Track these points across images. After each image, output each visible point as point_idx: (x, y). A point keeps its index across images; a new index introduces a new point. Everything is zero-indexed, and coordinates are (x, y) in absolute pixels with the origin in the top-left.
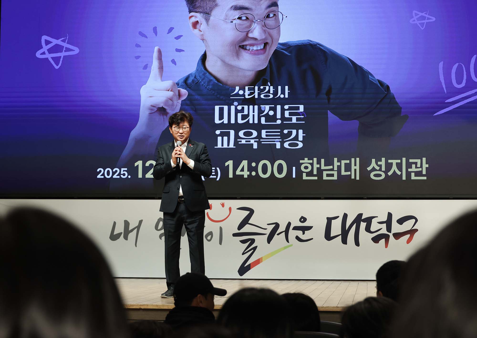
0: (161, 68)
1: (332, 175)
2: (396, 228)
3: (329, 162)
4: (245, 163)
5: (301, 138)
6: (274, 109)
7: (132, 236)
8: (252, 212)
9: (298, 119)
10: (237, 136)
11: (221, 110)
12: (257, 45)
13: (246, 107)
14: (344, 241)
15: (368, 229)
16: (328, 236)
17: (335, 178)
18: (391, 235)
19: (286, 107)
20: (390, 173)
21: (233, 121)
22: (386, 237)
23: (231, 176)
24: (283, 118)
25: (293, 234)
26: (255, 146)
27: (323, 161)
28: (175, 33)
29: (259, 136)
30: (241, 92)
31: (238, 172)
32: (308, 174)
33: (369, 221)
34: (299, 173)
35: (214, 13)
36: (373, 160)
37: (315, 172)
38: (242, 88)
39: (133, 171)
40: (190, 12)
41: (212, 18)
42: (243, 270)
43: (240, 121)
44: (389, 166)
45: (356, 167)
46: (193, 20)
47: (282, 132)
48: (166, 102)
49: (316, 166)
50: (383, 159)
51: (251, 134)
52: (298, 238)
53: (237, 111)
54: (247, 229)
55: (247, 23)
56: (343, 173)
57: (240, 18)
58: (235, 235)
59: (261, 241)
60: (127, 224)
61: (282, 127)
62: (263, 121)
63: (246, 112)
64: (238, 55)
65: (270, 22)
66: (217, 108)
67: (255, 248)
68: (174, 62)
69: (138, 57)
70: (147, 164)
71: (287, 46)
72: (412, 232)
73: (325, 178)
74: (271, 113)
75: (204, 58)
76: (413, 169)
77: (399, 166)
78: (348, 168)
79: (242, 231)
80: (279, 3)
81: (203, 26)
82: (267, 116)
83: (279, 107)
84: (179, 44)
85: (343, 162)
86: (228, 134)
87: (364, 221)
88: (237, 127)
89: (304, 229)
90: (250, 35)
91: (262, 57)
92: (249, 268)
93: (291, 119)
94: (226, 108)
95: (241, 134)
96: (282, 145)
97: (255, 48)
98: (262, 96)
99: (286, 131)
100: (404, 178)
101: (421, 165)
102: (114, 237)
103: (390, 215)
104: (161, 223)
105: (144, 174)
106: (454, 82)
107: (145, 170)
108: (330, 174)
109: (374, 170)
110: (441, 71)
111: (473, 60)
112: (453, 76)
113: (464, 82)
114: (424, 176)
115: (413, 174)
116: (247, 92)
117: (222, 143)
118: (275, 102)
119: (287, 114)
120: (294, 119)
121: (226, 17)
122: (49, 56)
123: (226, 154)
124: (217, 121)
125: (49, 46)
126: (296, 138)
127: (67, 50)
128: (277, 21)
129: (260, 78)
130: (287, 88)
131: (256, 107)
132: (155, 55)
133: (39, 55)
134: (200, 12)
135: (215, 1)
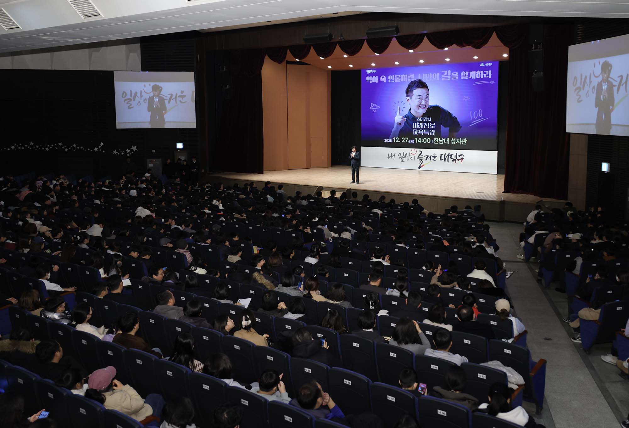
0: (400, 112)
1: (442, 143)
2: (458, 158)
3: (441, 139)
4: (420, 139)
5: (434, 132)
6: (427, 124)
7: (393, 157)
8: (422, 152)
9: (433, 127)
10: (418, 131)
11: (414, 124)
12: (423, 106)
13: (420, 123)
14: (445, 161)
15: (451, 158)
16: (441, 160)
17: (443, 143)
18: (457, 159)
19: (430, 123)
20: (457, 143)
21: (417, 127)
22: (456, 160)
23: (417, 142)
24: (430, 127)
25: (432, 158)
26: (423, 134)
27: (439, 139)
28: (403, 102)
29: (424, 131)
30: (419, 119)
31: (418, 141)
32: (436, 142)
33: (451, 155)
34: (434, 142)
35: (413, 96)
36: (452, 139)
37: (437, 142)
38: (420, 118)
39: (393, 140)
40: (407, 97)
41: (412, 98)
42: (420, 167)
43: (419, 127)
44: (456, 140)
45: (448, 141)
46: (408, 99)
47: (429, 130)
48: (401, 122)
49: (438, 140)
50: (455, 139)
51: (422, 131)
52: (433, 159)
53: (418, 125)
54: (421, 156)
55: (421, 100)
56: (445, 142)
57: (419, 98)
58: (418, 158)
59: (424, 160)
60: (392, 154)
61: (429, 129)
62: (425, 127)
63: (420, 125)
64: (418, 109)
65: (427, 99)
66: (413, 123)
67: (422, 162)
68: (403, 111)
70: (396, 138)
71: (431, 106)
72: (462, 159)
73: (440, 143)
74: (427, 125)
75: (410, 109)
76: (463, 141)
77: (459, 140)
78: (446, 141)
79: (420, 157)
80: (429, 94)
81: (410, 100)
82: (426, 126)
83: (429, 123)
84: (404, 106)
85: (445, 139)
86: (416, 131)
87: (450, 155)
88: (418, 129)
89: (435, 157)
90: (422, 103)
91: (424, 109)
92: (421, 167)
93: (431, 127)
94: (415, 123)
95: (419, 131)
96: (429, 134)
97: (423, 107)
98: (424, 120)
99: (430, 130)
100: (460, 144)
101: (465, 140)
102: (389, 158)
103: (457, 154)
104: (400, 154)
105: (395, 141)
106: (474, 117)
107: (396, 140)
108: (441, 142)
109: (452, 141)
110: (471, 113)
111: (480, 110)
112: (474, 115)
113: (477, 117)
114: (465, 143)
115: (463, 143)
116: (421, 119)
117: (415, 133)
118: (428, 122)
119: (431, 126)
120: (432, 127)
121: (416, 98)
122: (373, 109)
123: (416, 136)
124: (413, 127)
125: (373, 106)
126: (433, 132)
127: (377, 107)
128: (429, 99)
129: (424, 115)
130: (431, 118)
131: (423, 123)
132: (398, 109)
133: (370, 108)
134: (409, 97)
135: (413, 94)
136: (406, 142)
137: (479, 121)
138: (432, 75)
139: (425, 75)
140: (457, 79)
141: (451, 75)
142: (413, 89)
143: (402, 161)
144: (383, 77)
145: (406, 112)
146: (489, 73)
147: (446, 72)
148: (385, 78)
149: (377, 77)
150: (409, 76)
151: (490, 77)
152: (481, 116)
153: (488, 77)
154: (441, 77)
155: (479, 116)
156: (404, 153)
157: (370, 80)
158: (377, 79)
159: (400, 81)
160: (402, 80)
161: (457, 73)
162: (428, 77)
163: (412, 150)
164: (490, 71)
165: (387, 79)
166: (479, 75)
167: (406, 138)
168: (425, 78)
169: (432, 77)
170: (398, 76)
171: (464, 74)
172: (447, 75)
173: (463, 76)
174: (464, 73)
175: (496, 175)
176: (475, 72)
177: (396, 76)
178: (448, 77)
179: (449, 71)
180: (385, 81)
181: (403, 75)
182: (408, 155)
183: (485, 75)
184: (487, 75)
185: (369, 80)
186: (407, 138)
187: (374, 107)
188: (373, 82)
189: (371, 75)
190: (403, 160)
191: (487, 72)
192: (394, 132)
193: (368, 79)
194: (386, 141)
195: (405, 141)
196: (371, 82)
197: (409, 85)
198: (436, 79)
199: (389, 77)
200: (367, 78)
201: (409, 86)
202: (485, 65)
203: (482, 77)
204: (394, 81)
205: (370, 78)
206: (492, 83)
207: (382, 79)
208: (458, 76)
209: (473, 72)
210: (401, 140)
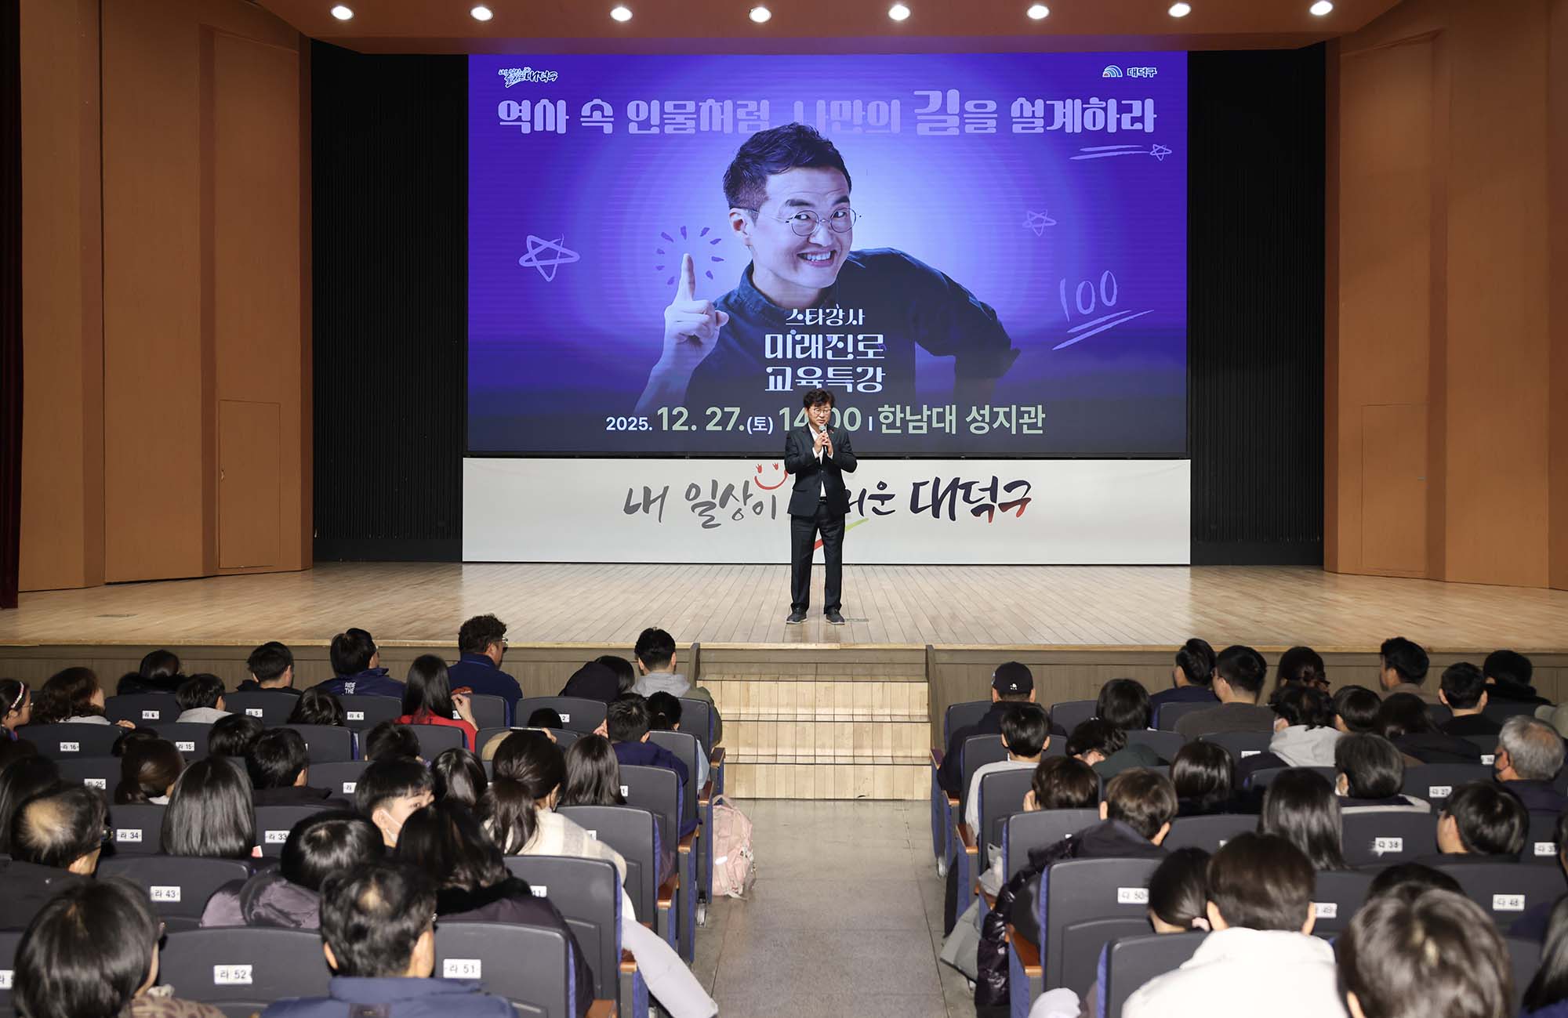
0: (692, 283)
1: (921, 428)
2: (1003, 497)
3: (917, 411)
5: (879, 379)
6: (845, 340)
7: (654, 508)
9: (875, 354)
10: (795, 376)
11: (774, 341)
12: (821, 253)
13: (807, 337)
14: (936, 514)
15: (966, 498)
16: (915, 508)
17: (924, 431)
18: (996, 505)
19: (860, 337)
20: (995, 426)
21: (789, 355)
22: (990, 508)
23: (787, 428)
24: (856, 351)
25: (868, 504)
27: (908, 408)
28: (710, 236)
29: (824, 376)
30: (800, 317)
32: (889, 426)
33: (967, 487)
34: (877, 424)
36: (974, 408)
37: (898, 424)
38: (802, 311)
39: (655, 421)
40: (731, 207)
41: (760, 217)
43: (799, 355)
44: (994, 416)
45: (951, 417)
46: (736, 218)
47: (854, 370)
48: (699, 329)
49: (899, 415)
50: (987, 407)
51: (814, 372)
52: (875, 510)
53: (795, 342)
55: (808, 224)
56: (935, 425)
57: (798, 217)
60: (647, 491)
61: (855, 363)
62: (829, 354)
63: (807, 344)
64: (796, 268)
65: (839, 223)
66: (768, 338)
68: (709, 274)
69: (660, 268)
70: (675, 412)
71: (862, 256)
72: (1024, 502)
73: (911, 431)
74: (841, 345)
75: (750, 270)
76: (1026, 419)
77: (1008, 416)
78: (941, 418)
80: (851, 197)
81: (749, 226)
82: (835, 349)
83: (850, 337)
84: (717, 250)
85: (935, 410)
86: (783, 373)
87: (962, 487)
88: (795, 364)
89: (883, 498)
90: (812, 240)
91: (828, 270)
93: (866, 354)
94: (780, 337)
95: (800, 372)
96: (855, 387)
97: (818, 258)
98: (828, 322)
99: (859, 370)
100: (1014, 431)
101: (1036, 414)
102: (630, 509)
103: (995, 480)
104: (694, 491)
106: (1080, 306)
107: (673, 420)
108: (919, 424)
109: (975, 420)
110: (1063, 292)
111: (1104, 279)
112: (1079, 300)
113: (1092, 306)
114: (1039, 429)
115: (1025, 427)
116: (808, 317)
117: (775, 384)
118: (845, 330)
119: (861, 347)
120: (871, 353)
121: (780, 216)
122: (538, 264)
123: (781, 398)
124: (768, 355)
125: (538, 250)
126: (874, 378)
127: (563, 256)
128: (848, 220)
129: (825, 298)
130: (861, 311)
131: (820, 337)
132: (684, 265)
133: (523, 262)
134: (745, 208)
135: (764, 193)
136: (729, 428)
137: (1104, 325)
138: (865, 109)
139: (828, 106)
140: (994, 131)
141: (962, 111)
142: (766, 169)
143: (705, 525)
144: (595, 108)
145: (730, 281)
146: (1146, 112)
147: (935, 97)
148: (608, 110)
149: (562, 104)
150: (746, 106)
151: (1149, 127)
152: (1111, 304)
153: (1138, 126)
154: (909, 120)
155: (1104, 299)
156: (715, 484)
157: (519, 119)
158: (563, 117)
159: (693, 131)
160: (704, 127)
161: (992, 106)
162: (846, 116)
163: (760, 469)
164: (1150, 103)
165: (620, 118)
166: (1102, 115)
167: (726, 409)
168: (829, 123)
169: (865, 118)
170: (684, 107)
171: (1027, 112)
172: (943, 110)
173: (1022, 116)
174: (1027, 105)
175: (1188, 570)
176: (1078, 102)
177: (669, 106)
178: (945, 121)
179: (954, 95)
180: (608, 129)
181: (711, 102)
182: (738, 492)
183: (1126, 119)
184: (1134, 120)
185: (514, 115)
186: (737, 410)
187: (548, 254)
188: (539, 127)
189: (522, 92)
190: (713, 518)
191: (1137, 105)
192: (661, 378)
193: (509, 112)
194: (615, 424)
195: (724, 421)
196: (526, 129)
197: (742, 149)
198: (884, 126)
199: (631, 107)
200: (502, 108)
201: (744, 153)
202: (1125, 72)
203: (1112, 128)
204: (662, 131)
205: (520, 111)
206: (1157, 154)
207: (591, 116)
208: (996, 116)
209: (1069, 102)
210: (699, 417)
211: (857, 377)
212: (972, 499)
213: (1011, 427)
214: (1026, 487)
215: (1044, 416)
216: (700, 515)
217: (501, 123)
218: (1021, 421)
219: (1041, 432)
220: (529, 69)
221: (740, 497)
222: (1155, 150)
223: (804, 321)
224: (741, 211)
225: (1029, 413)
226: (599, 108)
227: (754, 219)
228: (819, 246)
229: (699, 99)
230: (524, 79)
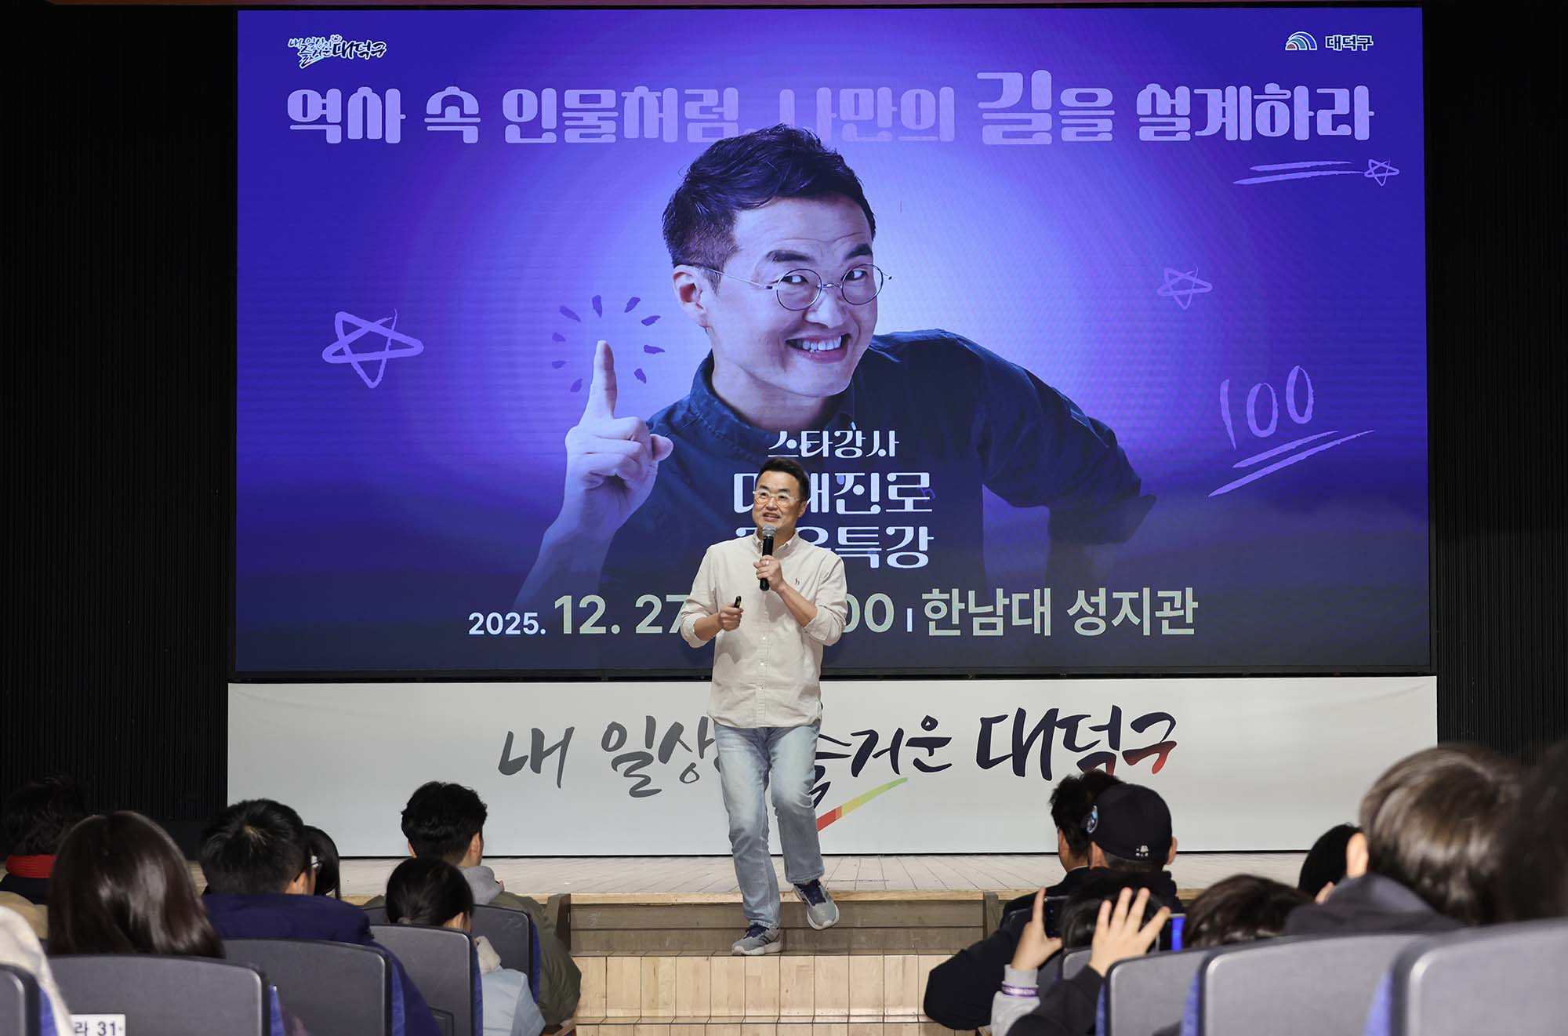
0: (612, 389)
1: (993, 626)
2: (1130, 739)
3: (987, 598)
5: (923, 545)
6: (866, 482)
7: (550, 763)
9: (916, 504)
12: (826, 339)
14: (1019, 770)
15: (1069, 743)
16: (984, 759)
17: (999, 631)
18: (1119, 754)
19: (892, 477)
20: (1116, 622)
22: (1109, 760)
24: (884, 500)
25: (907, 754)
27: (972, 594)
28: (641, 312)
30: (792, 444)
32: (940, 624)
33: (1071, 724)
34: (921, 621)
35: (730, 267)
36: (1081, 594)
37: (956, 620)
38: (795, 435)
39: (551, 620)
40: (676, 263)
41: (725, 278)
44: (1114, 606)
45: (1043, 608)
46: (684, 281)
47: (882, 532)
48: (623, 465)
49: (957, 606)
50: (1102, 591)
51: (815, 535)
52: (918, 763)
55: (802, 292)
56: (1016, 621)
57: (787, 279)
59: (837, 771)
60: (538, 736)
61: (883, 520)
62: (841, 505)
64: (784, 362)
65: (856, 289)
66: (738, 479)
67: (825, 788)
68: (640, 375)
69: (558, 365)
70: (583, 603)
71: (891, 342)
72: (1164, 748)
73: (977, 632)
74: (859, 490)
75: (708, 367)
76: (1167, 612)
77: (1137, 606)
78: (1027, 609)
80: (875, 246)
81: (706, 296)
82: (849, 497)
83: (875, 478)
84: (650, 334)
85: (1017, 597)
87: (1061, 724)
89: (932, 744)
90: (811, 317)
91: (837, 366)
93: (902, 504)
96: (883, 560)
97: (821, 347)
98: (838, 453)
99: (891, 531)
100: (1147, 632)
101: (1184, 603)
102: (508, 767)
103: (1116, 713)
104: (616, 735)
105: (577, 624)
106: (1252, 424)
107: (580, 616)
108: (988, 625)
109: (1082, 613)
110: (1224, 401)
111: (1292, 377)
112: (1251, 412)
113: (1274, 424)
114: (1189, 626)
115: (1165, 623)
118: (866, 465)
119: (893, 493)
120: (909, 503)
121: (757, 277)
122: (353, 359)
124: (738, 508)
125: (354, 336)
126: (914, 545)
127: (396, 345)
128: (870, 286)
129: (833, 413)
130: (892, 434)
131: (825, 477)
132: (599, 359)
133: (328, 355)
134: (699, 265)
135: (731, 240)
137: (1294, 454)
138: (897, 103)
139: (835, 97)
140: (1109, 137)
141: (1057, 106)
142: (732, 199)
143: (634, 792)
144: (448, 101)
145: (675, 386)
146: (1357, 106)
147: (1012, 82)
148: (471, 104)
149: (393, 96)
150: (700, 98)
151: (1362, 133)
152: (1304, 420)
153: (1344, 130)
154: (969, 121)
155: (1293, 412)
156: (651, 723)
157: (322, 120)
158: (395, 117)
159: (612, 139)
160: (631, 131)
161: (1105, 96)
162: (866, 114)
164: (1362, 93)
165: (491, 119)
167: (670, 598)
168: (838, 124)
169: (897, 116)
170: (597, 99)
171: (1163, 107)
172: (1025, 103)
173: (1154, 114)
174: (1163, 96)
176: (1246, 90)
177: (572, 98)
178: (1029, 122)
179: (1042, 79)
180: (471, 136)
181: (641, 91)
182: (690, 736)
183: (1324, 118)
184: (1337, 120)
185: (314, 113)
187: (371, 342)
188: (355, 133)
189: (327, 75)
190: (647, 780)
191: (1341, 95)
192: (559, 547)
193: (305, 108)
194: (483, 624)
196: (334, 136)
197: (693, 167)
198: (926, 132)
199: (509, 100)
200: (294, 101)
201: (697, 176)
202: (1321, 43)
203: (1302, 133)
204: (561, 138)
205: (324, 107)
206: (1376, 176)
207: (442, 115)
208: (1112, 113)
209: (1231, 90)
210: (623, 612)
211: (886, 544)
212: (1078, 743)
213: (1141, 623)
214: (1167, 723)
215: (1196, 605)
216: (627, 774)
217: (292, 127)
218: (1158, 614)
219: (1191, 632)
220: (339, 37)
221: (694, 744)
222: (1372, 170)
223: (798, 450)
224: (693, 270)
225: (1172, 600)
226: (456, 101)
227: (715, 282)
228: (822, 327)
229: (622, 86)
230: (331, 54)
